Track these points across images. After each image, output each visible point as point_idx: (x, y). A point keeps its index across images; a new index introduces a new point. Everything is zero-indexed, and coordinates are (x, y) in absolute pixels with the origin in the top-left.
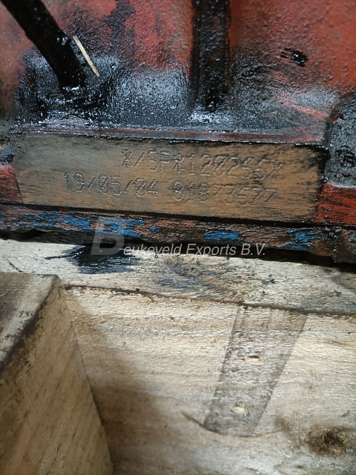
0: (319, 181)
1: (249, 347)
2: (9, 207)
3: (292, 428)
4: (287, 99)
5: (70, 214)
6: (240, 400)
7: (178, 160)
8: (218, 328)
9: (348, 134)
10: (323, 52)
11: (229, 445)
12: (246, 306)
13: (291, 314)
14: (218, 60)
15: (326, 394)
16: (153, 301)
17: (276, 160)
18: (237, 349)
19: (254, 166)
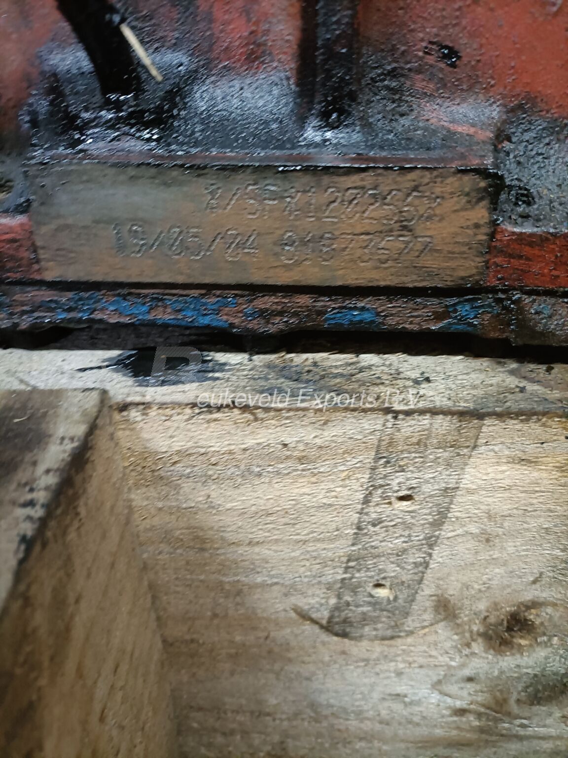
0: (490, 221)
1: (397, 481)
2: (18, 288)
3: (460, 613)
4: (434, 115)
5: (119, 295)
6: (382, 576)
7: (292, 198)
8: (354, 455)
9: (519, 163)
10: (481, 46)
11: (365, 657)
12: (396, 414)
13: (460, 421)
14: (344, 51)
15: (509, 549)
16: (256, 419)
17: (432, 193)
18: (381, 486)
19: (400, 203)
